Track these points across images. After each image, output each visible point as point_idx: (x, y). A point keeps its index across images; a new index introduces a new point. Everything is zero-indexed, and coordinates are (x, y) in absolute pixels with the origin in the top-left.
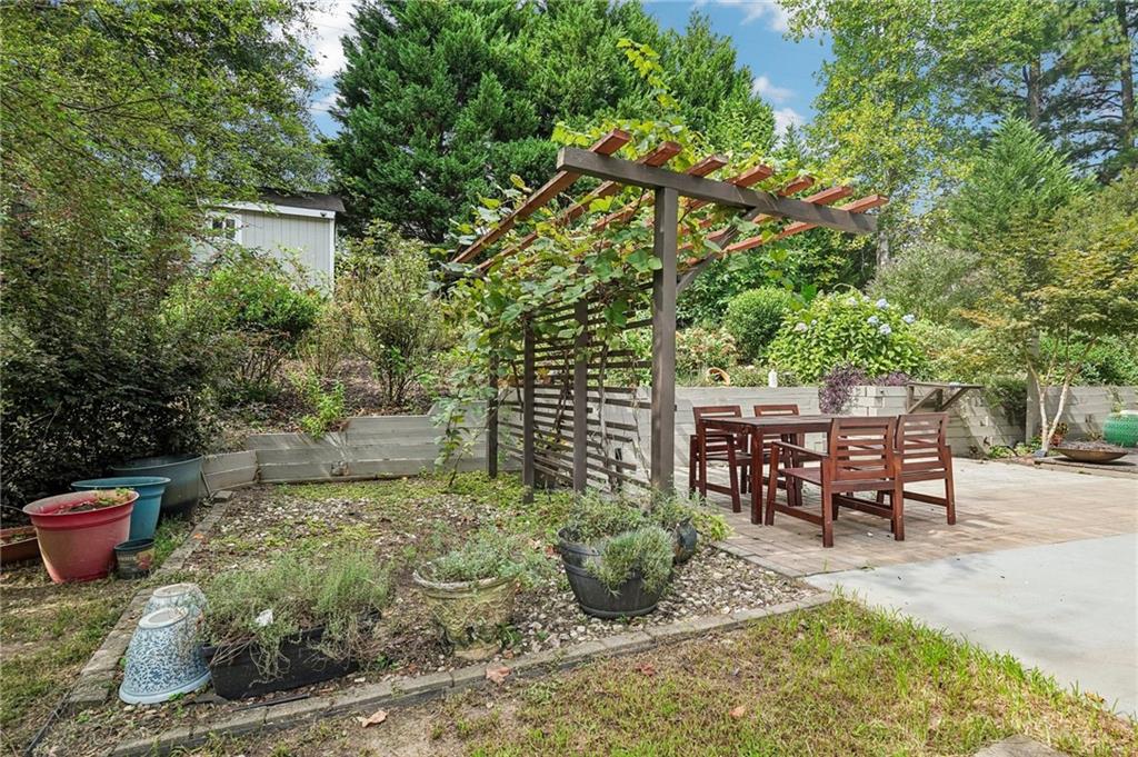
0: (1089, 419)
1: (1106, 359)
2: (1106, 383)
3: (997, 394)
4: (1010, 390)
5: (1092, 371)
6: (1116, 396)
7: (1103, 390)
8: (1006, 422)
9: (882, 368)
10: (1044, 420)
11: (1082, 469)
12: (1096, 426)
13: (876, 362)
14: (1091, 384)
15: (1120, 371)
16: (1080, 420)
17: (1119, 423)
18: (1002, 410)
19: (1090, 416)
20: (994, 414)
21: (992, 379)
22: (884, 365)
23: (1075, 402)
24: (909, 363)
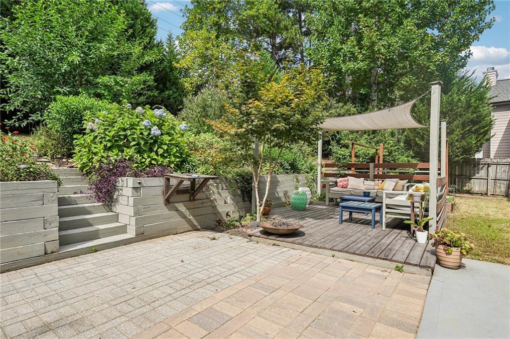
0: (286, 193)
1: (293, 159)
2: (293, 172)
3: (236, 180)
4: (243, 178)
5: (287, 166)
6: (297, 180)
7: (292, 176)
8: (241, 199)
9: (153, 162)
10: (258, 200)
11: (274, 242)
12: (289, 197)
13: (149, 157)
14: (287, 173)
15: (299, 166)
16: (281, 195)
17: (298, 197)
18: (239, 192)
19: (286, 192)
20: (234, 195)
21: (232, 171)
22: (155, 160)
23: (279, 184)
24: (173, 159)
